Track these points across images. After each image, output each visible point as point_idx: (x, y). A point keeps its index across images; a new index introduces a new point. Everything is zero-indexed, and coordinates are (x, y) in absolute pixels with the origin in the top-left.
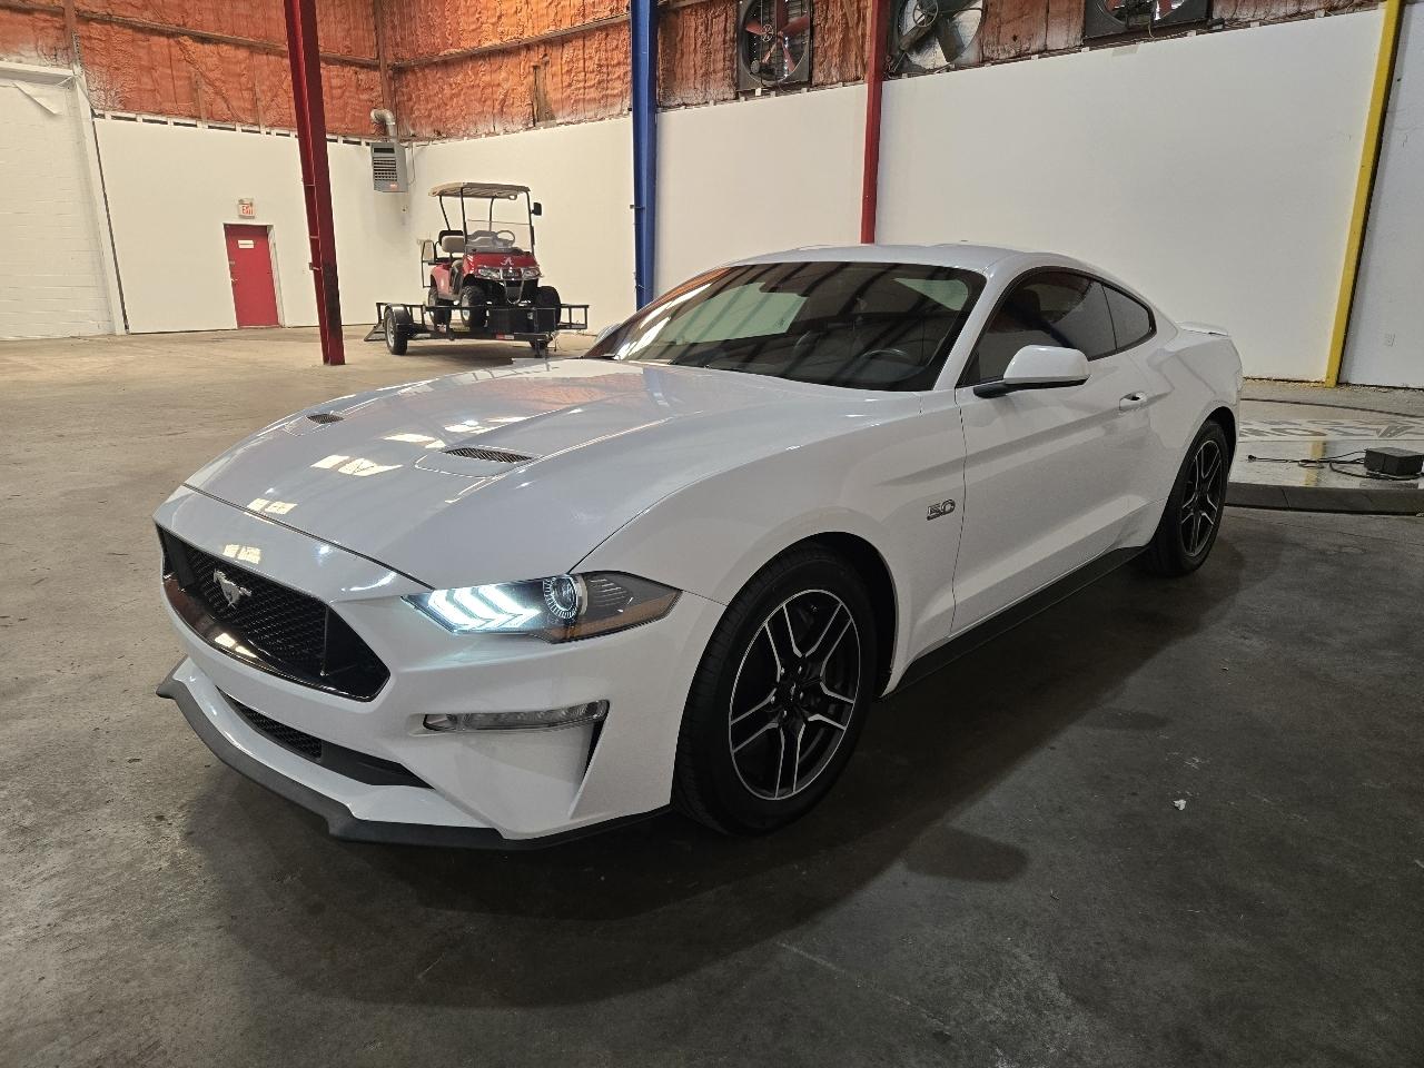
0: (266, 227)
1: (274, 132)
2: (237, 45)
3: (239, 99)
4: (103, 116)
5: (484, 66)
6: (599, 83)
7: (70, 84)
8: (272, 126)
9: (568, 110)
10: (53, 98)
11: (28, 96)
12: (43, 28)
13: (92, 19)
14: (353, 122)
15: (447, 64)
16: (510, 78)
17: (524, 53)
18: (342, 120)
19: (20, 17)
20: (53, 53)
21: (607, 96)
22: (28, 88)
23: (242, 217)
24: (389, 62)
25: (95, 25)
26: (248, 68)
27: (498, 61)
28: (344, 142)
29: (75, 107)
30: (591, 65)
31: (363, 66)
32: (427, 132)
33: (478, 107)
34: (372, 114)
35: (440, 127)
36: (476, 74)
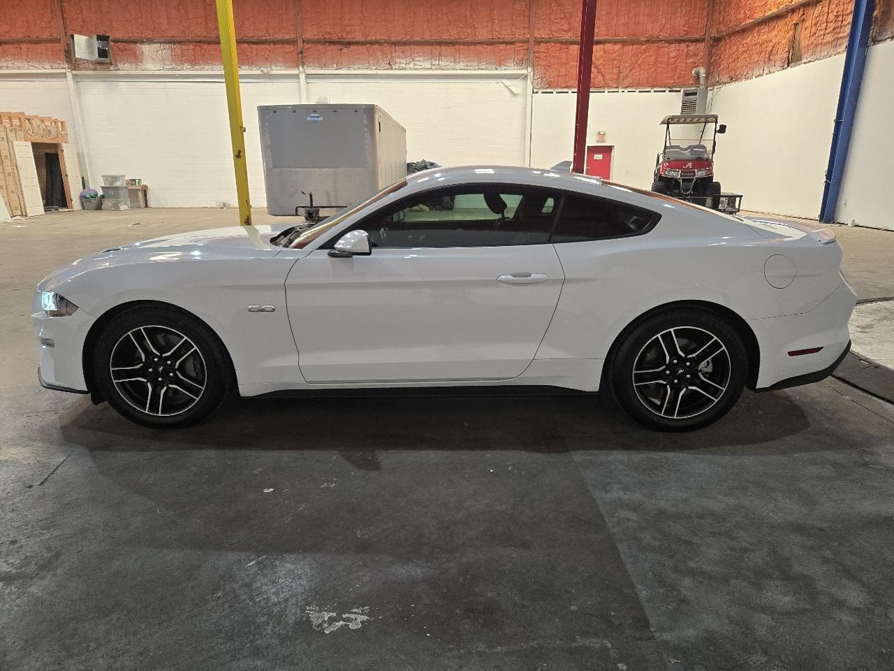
0: (611, 147)
1: (626, 91)
2: (615, 42)
3: (611, 74)
4: (537, 92)
5: (764, 29)
6: (834, 29)
7: (525, 77)
8: (626, 88)
9: (811, 52)
10: (516, 86)
11: (506, 86)
12: (518, 51)
13: (542, 42)
14: (679, 78)
15: (744, 31)
16: (778, 35)
17: (789, 16)
18: (672, 77)
19: (509, 46)
20: (520, 63)
21: (838, 39)
22: (507, 82)
23: (598, 142)
24: (713, 35)
25: (542, 44)
26: (620, 55)
27: (773, 24)
28: (670, 91)
29: (525, 89)
30: (831, 16)
31: (693, 41)
32: (725, 78)
33: (755, 57)
34: (693, 72)
35: (732, 74)
36: (759, 35)
